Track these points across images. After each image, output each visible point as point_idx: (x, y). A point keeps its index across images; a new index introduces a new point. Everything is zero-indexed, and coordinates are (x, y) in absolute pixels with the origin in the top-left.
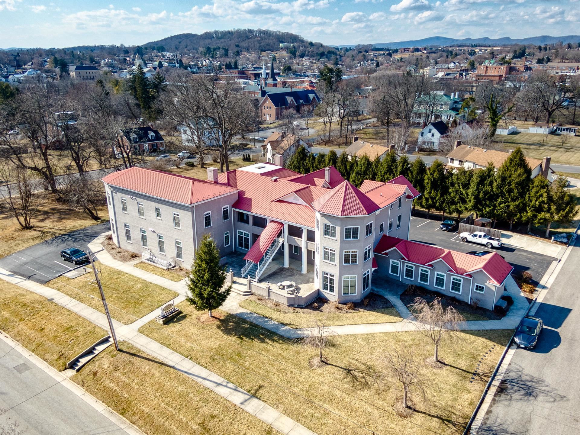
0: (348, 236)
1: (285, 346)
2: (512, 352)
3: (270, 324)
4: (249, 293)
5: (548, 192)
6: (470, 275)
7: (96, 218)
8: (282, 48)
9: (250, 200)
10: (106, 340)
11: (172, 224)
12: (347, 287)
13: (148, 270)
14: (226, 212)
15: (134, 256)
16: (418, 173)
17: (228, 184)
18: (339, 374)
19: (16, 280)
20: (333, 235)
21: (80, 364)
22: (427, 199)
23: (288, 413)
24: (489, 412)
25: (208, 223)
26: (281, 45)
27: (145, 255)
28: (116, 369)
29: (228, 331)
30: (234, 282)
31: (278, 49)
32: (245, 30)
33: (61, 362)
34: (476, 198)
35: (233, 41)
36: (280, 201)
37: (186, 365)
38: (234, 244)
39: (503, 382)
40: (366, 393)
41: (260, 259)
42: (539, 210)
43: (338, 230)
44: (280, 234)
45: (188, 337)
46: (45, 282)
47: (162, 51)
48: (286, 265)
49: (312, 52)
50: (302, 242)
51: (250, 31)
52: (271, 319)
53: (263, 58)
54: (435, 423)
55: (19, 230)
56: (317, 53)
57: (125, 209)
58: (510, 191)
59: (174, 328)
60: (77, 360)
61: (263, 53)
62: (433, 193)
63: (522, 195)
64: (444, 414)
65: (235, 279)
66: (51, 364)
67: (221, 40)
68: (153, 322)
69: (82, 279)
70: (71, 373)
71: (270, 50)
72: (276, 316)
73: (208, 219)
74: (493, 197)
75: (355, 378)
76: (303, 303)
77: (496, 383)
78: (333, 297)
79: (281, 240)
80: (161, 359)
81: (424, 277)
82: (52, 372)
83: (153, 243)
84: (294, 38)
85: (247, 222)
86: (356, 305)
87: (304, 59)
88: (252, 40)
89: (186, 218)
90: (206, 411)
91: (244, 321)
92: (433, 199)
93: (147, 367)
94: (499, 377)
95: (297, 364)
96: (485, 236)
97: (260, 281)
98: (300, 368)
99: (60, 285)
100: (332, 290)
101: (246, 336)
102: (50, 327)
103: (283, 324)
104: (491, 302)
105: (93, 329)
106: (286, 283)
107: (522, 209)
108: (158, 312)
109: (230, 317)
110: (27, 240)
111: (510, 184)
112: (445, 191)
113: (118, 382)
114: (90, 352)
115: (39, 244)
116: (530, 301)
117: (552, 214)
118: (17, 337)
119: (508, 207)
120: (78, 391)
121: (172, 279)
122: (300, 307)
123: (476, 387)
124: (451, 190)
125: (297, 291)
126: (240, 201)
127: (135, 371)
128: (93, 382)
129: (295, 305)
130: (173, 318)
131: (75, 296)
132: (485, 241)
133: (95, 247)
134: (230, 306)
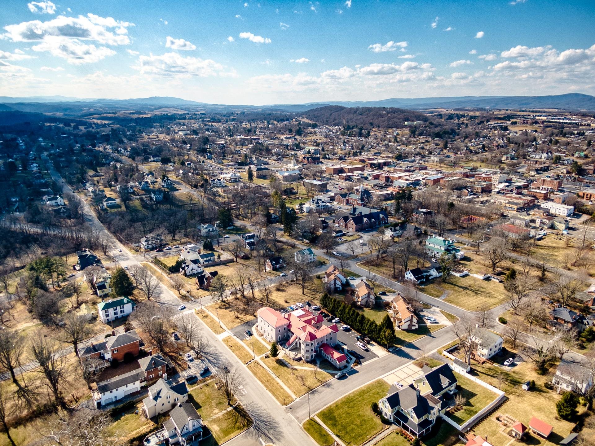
0: (307, 345)
1: (287, 369)
3: (286, 363)
4: (285, 354)
6: (335, 359)
7: (255, 316)
8: (406, 126)
9: (292, 326)
10: (253, 359)
13: (264, 341)
14: (285, 329)
15: (262, 335)
17: (287, 319)
18: (295, 376)
21: (248, 364)
22: (357, 326)
23: (282, 381)
24: (318, 388)
26: (406, 123)
27: (264, 336)
29: (277, 363)
31: (403, 127)
33: (245, 362)
34: (368, 330)
36: (298, 328)
37: (267, 368)
38: (287, 337)
39: (326, 384)
41: (290, 345)
42: (382, 339)
43: (304, 343)
45: (269, 363)
46: (242, 340)
48: (298, 347)
53: (388, 136)
54: (307, 388)
55: (235, 318)
59: (267, 359)
61: (390, 131)
62: (359, 324)
64: (309, 387)
65: (283, 349)
66: (243, 362)
68: (263, 357)
69: (250, 341)
70: (246, 365)
71: (396, 127)
72: (289, 361)
73: (279, 331)
74: (372, 331)
76: (296, 359)
77: (324, 384)
78: (303, 359)
79: (297, 340)
80: (263, 366)
81: (328, 357)
82: (243, 364)
83: (267, 333)
84: (418, 117)
85: (290, 332)
86: (308, 362)
88: (383, 119)
89: (274, 330)
92: (359, 326)
93: (260, 367)
95: (288, 373)
97: (289, 351)
100: (303, 357)
102: (243, 354)
104: (339, 367)
105: (251, 357)
106: (295, 353)
107: (378, 337)
108: (264, 355)
109: (279, 359)
110: (237, 323)
114: (250, 361)
115: (240, 325)
116: (352, 368)
117: (385, 341)
118: (236, 355)
119: (376, 336)
120: (247, 370)
121: (268, 345)
124: (363, 325)
125: (296, 356)
126: (289, 326)
127: (258, 367)
128: (250, 368)
129: (294, 359)
130: (267, 357)
131: (248, 346)
132: (362, 347)
133: (253, 330)
134: (280, 356)
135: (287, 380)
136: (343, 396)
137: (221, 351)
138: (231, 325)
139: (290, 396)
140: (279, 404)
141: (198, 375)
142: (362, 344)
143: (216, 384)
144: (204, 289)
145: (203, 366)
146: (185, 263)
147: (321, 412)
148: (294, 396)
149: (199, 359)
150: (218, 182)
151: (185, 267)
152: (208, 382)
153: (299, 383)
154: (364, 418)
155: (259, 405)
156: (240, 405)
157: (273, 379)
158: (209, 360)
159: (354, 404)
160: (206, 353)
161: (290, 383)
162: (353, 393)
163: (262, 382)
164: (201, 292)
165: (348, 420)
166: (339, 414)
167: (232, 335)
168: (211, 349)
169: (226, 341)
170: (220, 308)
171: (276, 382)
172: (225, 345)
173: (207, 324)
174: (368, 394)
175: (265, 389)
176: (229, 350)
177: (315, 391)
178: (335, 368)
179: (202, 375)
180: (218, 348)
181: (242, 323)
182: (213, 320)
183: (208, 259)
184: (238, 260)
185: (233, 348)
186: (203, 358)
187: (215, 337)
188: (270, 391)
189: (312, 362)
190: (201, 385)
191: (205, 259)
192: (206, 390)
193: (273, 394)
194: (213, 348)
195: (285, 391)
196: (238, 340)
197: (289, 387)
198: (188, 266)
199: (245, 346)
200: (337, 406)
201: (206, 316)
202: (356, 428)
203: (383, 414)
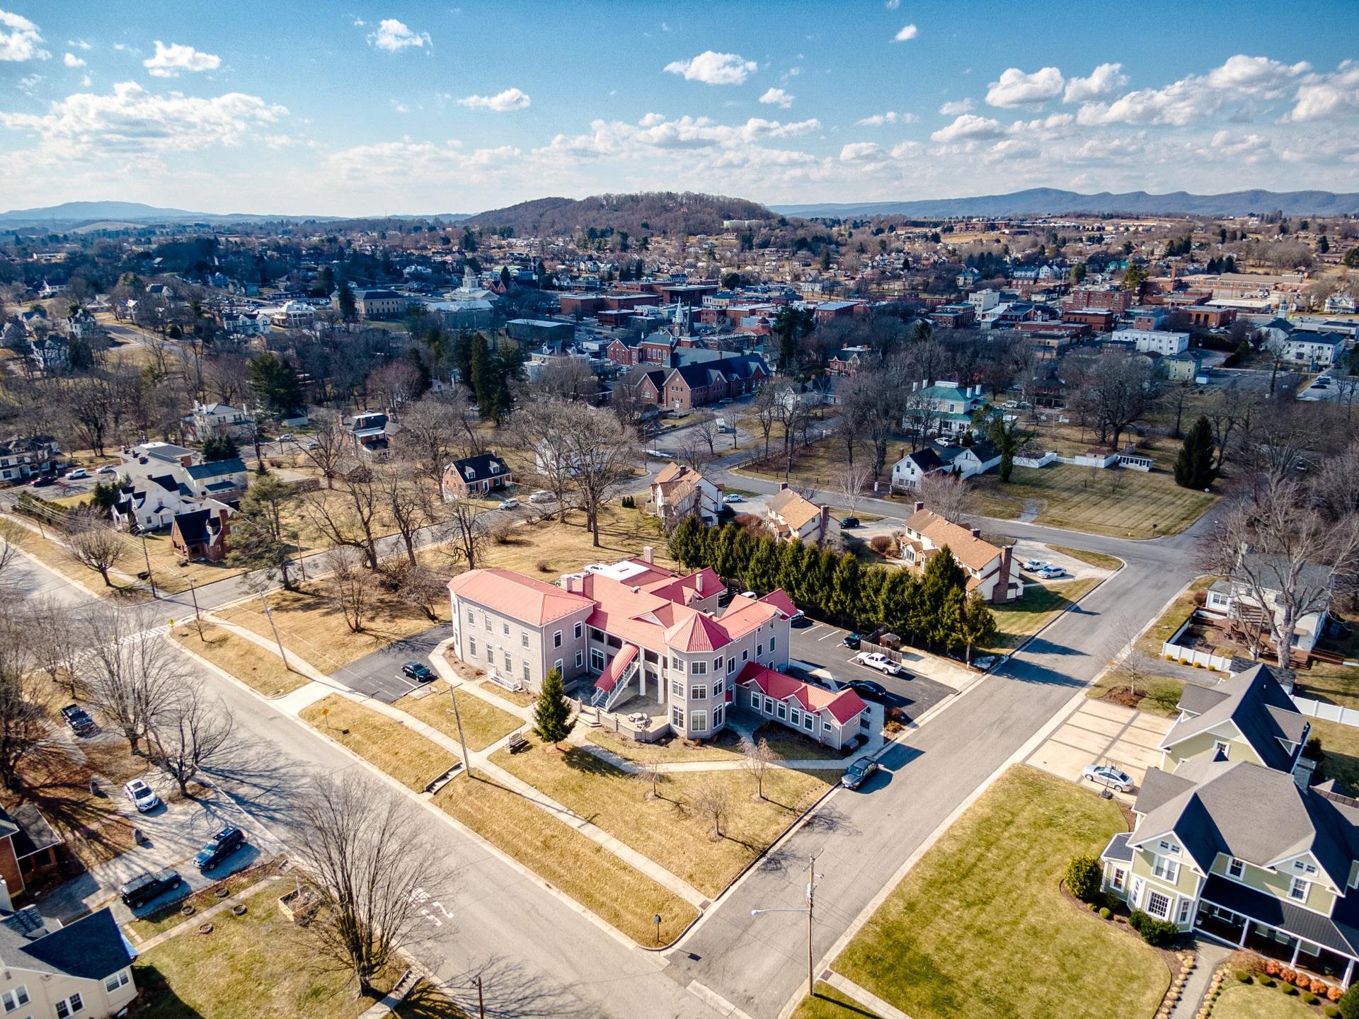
0: (695, 671)
1: (624, 780)
2: (837, 790)
3: (613, 759)
4: (596, 725)
5: (961, 609)
6: (818, 713)
7: (433, 618)
8: (727, 230)
9: (606, 615)
10: (458, 767)
11: (520, 642)
12: (696, 722)
13: (494, 692)
14: (578, 630)
15: (479, 674)
16: (826, 569)
17: (584, 594)
18: (668, 806)
19: (358, 698)
20: (681, 669)
21: (436, 788)
22: (836, 603)
23: (617, 836)
24: (789, 841)
25: (558, 643)
26: (726, 223)
27: (491, 674)
28: (470, 793)
29: (572, 764)
30: (583, 711)
31: (721, 232)
32: (660, 194)
33: (419, 785)
34: (887, 607)
35: (637, 216)
36: (638, 619)
37: (531, 793)
38: (587, 664)
39: (814, 817)
40: (687, 823)
41: (611, 687)
42: (952, 628)
43: (685, 664)
44: (635, 658)
45: (534, 768)
46: (391, 702)
47: (509, 236)
48: (643, 692)
49: (783, 237)
50: (657, 668)
51: (670, 196)
52: (615, 753)
53: (692, 250)
54: (738, 847)
55: (348, 634)
56: (792, 240)
57: (471, 621)
58: (923, 603)
59: (521, 758)
60: (433, 784)
61: (693, 240)
62: (842, 597)
63: (934, 609)
64: (749, 842)
65: (585, 707)
66: (409, 786)
67: (616, 214)
68: (501, 750)
69: (428, 700)
70: (429, 795)
71: (705, 233)
72: (621, 750)
73: (558, 639)
74: (905, 608)
75: (682, 810)
76: (649, 738)
77: (807, 818)
78: (682, 732)
79: (636, 664)
80: (508, 786)
81: (782, 713)
82: (411, 794)
83: (499, 661)
84: (751, 210)
85: (602, 641)
86: (703, 742)
87: (767, 251)
88: (672, 215)
89: (535, 639)
90: (548, 832)
91: (588, 755)
92: (842, 603)
93: (497, 793)
94: (812, 813)
95: (633, 798)
96: (883, 659)
97: (611, 711)
98: (635, 801)
99: (407, 705)
100: (681, 725)
101: (590, 770)
102: (403, 751)
103: (627, 760)
104: (837, 743)
105: (446, 756)
106: (638, 715)
107: (934, 626)
108: (505, 742)
109: (575, 750)
110: (359, 648)
111: (922, 595)
112: (856, 596)
113: (472, 804)
114: (444, 777)
115: (373, 654)
116: (886, 740)
117: (964, 635)
118: (372, 759)
119: (920, 622)
120: (437, 812)
121: (519, 704)
122: (647, 742)
123: (785, 821)
124: (862, 594)
125: (647, 724)
126: (595, 616)
127: (486, 796)
128: (449, 804)
129: (643, 739)
130: (519, 748)
131: (424, 720)
132: (881, 665)
133: (437, 660)
134: (577, 738)
135: (638, 829)
136: (914, 858)
137: (298, 755)
138: (332, 659)
139: (675, 898)
140: (630, 944)
141: (191, 872)
142: (877, 655)
143: (286, 899)
144: (208, 563)
145: (209, 829)
146: (132, 490)
147: (851, 949)
148: (693, 897)
149: (192, 797)
150: (249, 322)
151: (129, 502)
152: (243, 895)
153: (695, 830)
154: (1060, 939)
155: (530, 972)
156: (431, 988)
157: (572, 834)
158: (240, 800)
159: (984, 884)
160: (225, 775)
161: (656, 836)
162: (949, 835)
163: (517, 855)
164: (197, 571)
165: (998, 965)
166: (943, 944)
167: (342, 690)
168: (250, 754)
169: (317, 714)
170: (279, 608)
171: (586, 841)
172: (315, 732)
173: (224, 664)
174: (1013, 830)
175: (541, 883)
176: (337, 746)
177: (781, 853)
178: (824, 749)
179: (208, 867)
180: (285, 746)
181: (384, 646)
182: (249, 650)
183: (220, 479)
184: (337, 484)
185: (356, 736)
186: (211, 795)
187: (268, 709)
188: (569, 888)
189: (723, 738)
190: (206, 915)
191: (211, 480)
192: (236, 936)
193: (588, 899)
194: (260, 748)
195: (642, 878)
196: (375, 704)
197: (657, 857)
198: (142, 495)
199: (411, 722)
200: (911, 907)
201: (222, 641)
202: (1055, 995)
203: (1140, 903)
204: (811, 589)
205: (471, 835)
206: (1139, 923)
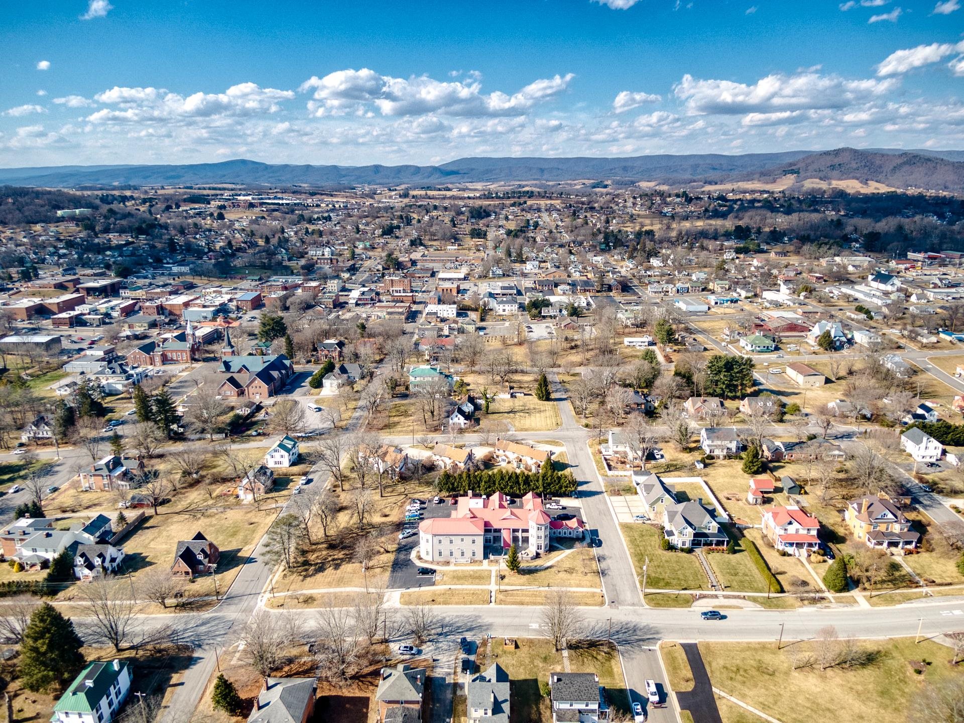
1: (544, 572)
2: (594, 549)
3: (533, 568)
5: (568, 481)
6: (574, 529)
7: (389, 552)
8: (64, 219)
9: (490, 522)
11: (470, 543)
15: (448, 562)
18: (564, 573)
19: (414, 590)
23: (560, 586)
26: (59, 212)
27: (453, 561)
29: (525, 575)
31: (58, 220)
33: (485, 602)
36: (504, 519)
39: (598, 558)
40: (574, 574)
44: (508, 533)
45: (510, 581)
46: (432, 585)
50: (520, 534)
56: (130, 228)
57: (440, 543)
59: (504, 580)
60: (490, 600)
61: (36, 228)
64: (593, 571)
66: (483, 604)
68: (497, 581)
69: (446, 578)
70: (493, 603)
71: (44, 222)
75: (569, 572)
82: (486, 606)
90: (543, 595)
91: (527, 569)
93: (514, 593)
95: (552, 575)
96: (555, 505)
99: (441, 583)
100: (541, 549)
101: (531, 574)
102: (465, 596)
103: (536, 566)
105: (483, 591)
117: (571, 488)
121: (478, 566)
122: (535, 559)
123: (593, 562)
125: (527, 554)
126: (487, 523)
127: (511, 595)
128: (503, 603)
130: (503, 577)
131: (457, 584)
135: (564, 582)
136: (629, 557)
138: (376, 581)
139: (593, 593)
140: (597, 608)
141: (464, 657)
145: (447, 645)
147: (641, 583)
148: (596, 590)
149: (424, 642)
153: (578, 575)
154: (672, 560)
157: (550, 592)
158: (438, 634)
159: (647, 556)
161: (571, 581)
162: (629, 548)
165: (668, 571)
166: (655, 572)
167: (403, 590)
170: (306, 577)
171: (556, 592)
173: (330, 605)
174: (638, 541)
176: (439, 606)
177: (602, 571)
178: (578, 540)
179: (468, 653)
181: (390, 569)
182: (332, 596)
183: (102, 531)
185: (440, 600)
195: (581, 592)
197: (578, 586)
199: (454, 587)
200: (641, 568)
201: (310, 598)
202: (683, 571)
203: (680, 545)
204: (512, 487)
205: (522, 607)
206: (682, 550)
